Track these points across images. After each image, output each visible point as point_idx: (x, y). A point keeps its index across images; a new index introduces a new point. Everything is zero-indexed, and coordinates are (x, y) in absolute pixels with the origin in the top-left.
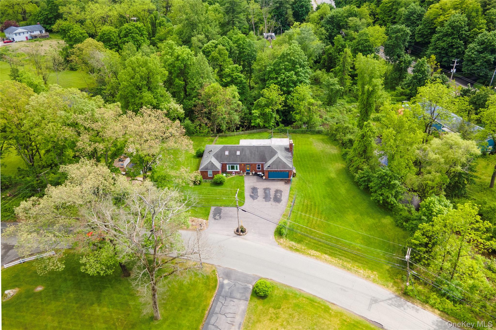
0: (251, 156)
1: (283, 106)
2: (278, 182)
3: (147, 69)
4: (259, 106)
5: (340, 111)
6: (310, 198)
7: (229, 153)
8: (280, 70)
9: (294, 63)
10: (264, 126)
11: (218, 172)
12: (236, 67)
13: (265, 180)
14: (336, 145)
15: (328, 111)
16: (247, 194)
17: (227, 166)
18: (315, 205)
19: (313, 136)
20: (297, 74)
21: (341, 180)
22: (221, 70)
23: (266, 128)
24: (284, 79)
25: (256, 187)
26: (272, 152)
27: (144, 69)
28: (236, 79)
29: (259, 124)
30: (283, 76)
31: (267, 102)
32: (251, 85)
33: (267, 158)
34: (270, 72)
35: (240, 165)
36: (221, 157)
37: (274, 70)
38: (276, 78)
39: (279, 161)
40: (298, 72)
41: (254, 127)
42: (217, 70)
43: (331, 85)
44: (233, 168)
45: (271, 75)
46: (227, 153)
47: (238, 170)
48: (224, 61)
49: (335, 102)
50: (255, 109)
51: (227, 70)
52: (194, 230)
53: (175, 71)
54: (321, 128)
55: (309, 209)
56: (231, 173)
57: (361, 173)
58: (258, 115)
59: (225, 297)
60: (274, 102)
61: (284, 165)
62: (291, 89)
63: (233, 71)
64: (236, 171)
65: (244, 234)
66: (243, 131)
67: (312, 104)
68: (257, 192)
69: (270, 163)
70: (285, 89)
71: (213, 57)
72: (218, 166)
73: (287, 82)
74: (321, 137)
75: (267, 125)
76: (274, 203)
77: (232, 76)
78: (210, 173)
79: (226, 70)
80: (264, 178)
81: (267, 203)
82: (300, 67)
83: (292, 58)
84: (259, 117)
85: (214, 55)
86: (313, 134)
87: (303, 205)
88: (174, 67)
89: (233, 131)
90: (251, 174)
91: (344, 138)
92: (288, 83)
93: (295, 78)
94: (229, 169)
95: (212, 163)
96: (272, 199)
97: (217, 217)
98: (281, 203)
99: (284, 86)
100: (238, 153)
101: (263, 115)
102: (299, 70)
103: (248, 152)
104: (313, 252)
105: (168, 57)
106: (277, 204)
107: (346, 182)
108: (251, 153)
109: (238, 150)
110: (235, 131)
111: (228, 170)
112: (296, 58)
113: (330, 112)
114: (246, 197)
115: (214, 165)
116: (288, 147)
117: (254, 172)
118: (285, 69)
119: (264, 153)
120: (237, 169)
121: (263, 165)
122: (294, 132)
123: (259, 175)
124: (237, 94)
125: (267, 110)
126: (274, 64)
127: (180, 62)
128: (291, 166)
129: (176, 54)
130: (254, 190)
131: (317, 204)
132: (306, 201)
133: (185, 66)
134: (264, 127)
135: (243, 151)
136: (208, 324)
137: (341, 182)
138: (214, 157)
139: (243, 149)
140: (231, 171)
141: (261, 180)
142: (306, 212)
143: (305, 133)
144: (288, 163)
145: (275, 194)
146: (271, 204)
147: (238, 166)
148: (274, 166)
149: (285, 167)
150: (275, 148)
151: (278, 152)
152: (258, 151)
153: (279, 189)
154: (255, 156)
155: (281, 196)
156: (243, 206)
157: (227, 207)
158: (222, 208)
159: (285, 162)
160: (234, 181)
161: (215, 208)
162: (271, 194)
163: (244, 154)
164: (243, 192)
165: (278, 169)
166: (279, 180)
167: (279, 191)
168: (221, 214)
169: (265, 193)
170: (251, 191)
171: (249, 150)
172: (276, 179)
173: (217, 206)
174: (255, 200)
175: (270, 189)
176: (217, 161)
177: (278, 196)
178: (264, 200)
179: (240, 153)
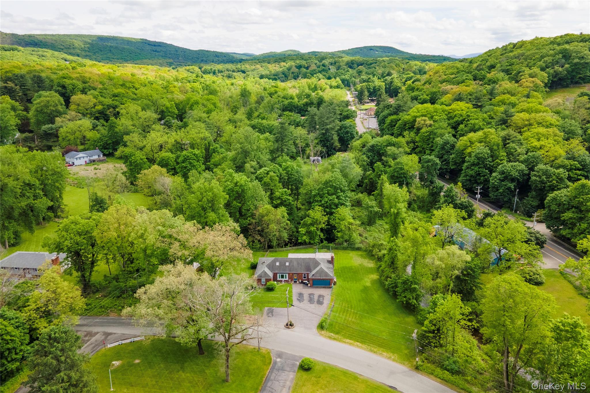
0: (298, 267)
1: (327, 225)
2: (321, 289)
3: (213, 194)
4: (305, 225)
5: (379, 231)
6: (347, 302)
7: (280, 264)
8: (324, 194)
9: (336, 188)
10: (310, 242)
11: (270, 280)
12: (285, 191)
13: (310, 287)
14: (373, 260)
15: (368, 231)
16: (295, 298)
17: (278, 275)
19: (353, 252)
20: (338, 198)
21: (375, 288)
22: (272, 194)
23: (312, 244)
24: (327, 202)
25: (302, 292)
26: (316, 263)
27: (210, 193)
28: (285, 201)
29: (305, 241)
30: (326, 200)
31: (312, 221)
32: (299, 206)
33: (311, 268)
34: (315, 196)
35: (289, 274)
36: (273, 267)
37: (319, 194)
38: (321, 201)
39: (322, 271)
40: (340, 196)
41: (301, 244)
42: (268, 193)
43: (370, 207)
44: (282, 277)
45: (316, 199)
46: (278, 264)
47: (287, 279)
48: (275, 185)
49: (375, 222)
50: (302, 227)
51: (277, 194)
53: (234, 194)
54: (360, 245)
55: (346, 310)
56: (281, 281)
58: (304, 232)
59: (278, 370)
60: (318, 222)
61: (326, 274)
62: (333, 210)
63: (282, 194)
64: (285, 279)
65: (293, 327)
66: (290, 246)
67: (351, 224)
68: (303, 297)
69: (314, 272)
70: (328, 210)
71: (265, 183)
72: (271, 274)
73: (330, 204)
74: (360, 253)
75: (312, 242)
76: (317, 305)
77: (282, 199)
78: (263, 280)
79: (277, 193)
80: (309, 285)
81: (312, 305)
82: (341, 192)
83: (334, 184)
84: (305, 235)
85: (266, 181)
86: (353, 250)
87: (341, 307)
88: (233, 191)
89: (282, 247)
90: (298, 282)
91: (379, 253)
92: (331, 206)
93: (336, 201)
95: (265, 272)
96: (315, 302)
97: (270, 315)
98: (323, 305)
99: (327, 208)
100: (287, 264)
101: (309, 233)
102: (340, 194)
103: (295, 263)
104: (348, 340)
105: (229, 183)
106: (320, 305)
108: (298, 264)
109: (287, 262)
110: (284, 247)
111: (278, 279)
112: (337, 184)
113: (369, 231)
114: (294, 300)
115: (267, 273)
116: (330, 260)
117: (300, 281)
118: (328, 193)
119: (309, 264)
121: (308, 274)
122: (336, 249)
123: (304, 283)
124: (286, 215)
125: (312, 229)
126: (318, 189)
127: (238, 187)
128: (332, 275)
129: (235, 181)
130: (301, 295)
131: (353, 306)
132: (344, 304)
133: (243, 191)
134: (310, 243)
135: (291, 262)
136: (266, 386)
138: (267, 267)
139: (291, 260)
140: (281, 279)
141: (307, 287)
142: (344, 312)
143: (346, 249)
144: (330, 273)
145: (318, 298)
146: (315, 306)
147: (287, 275)
148: (318, 275)
149: (326, 276)
150: (319, 260)
151: (321, 263)
152: (304, 263)
153: (321, 294)
154: (301, 266)
155: (324, 300)
156: (292, 307)
157: (278, 308)
158: (274, 308)
159: (327, 272)
160: (284, 288)
161: (268, 308)
162: (315, 298)
163: (292, 265)
164: (291, 296)
165: (320, 277)
166: (322, 287)
167: (321, 296)
168: (273, 313)
169: (310, 297)
170: (298, 296)
171: (297, 262)
172: (319, 287)
173: (270, 307)
174: (301, 303)
175: (314, 294)
176: (269, 271)
177: (321, 300)
178: (309, 302)
179: (289, 264)
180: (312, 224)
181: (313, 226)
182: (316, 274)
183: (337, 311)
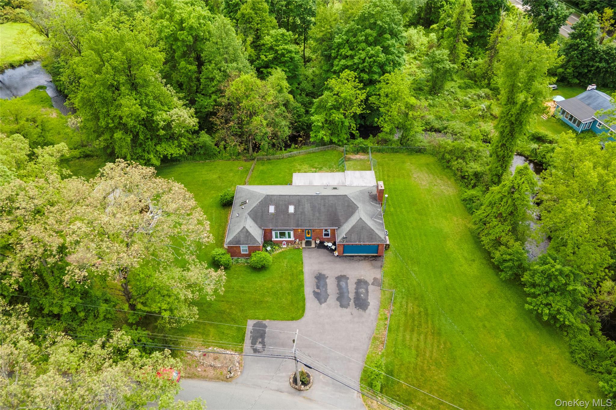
0: (314, 215)
1: (364, 109)
2: (361, 263)
3: (124, 53)
4: (322, 107)
5: (450, 105)
6: (416, 299)
7: (276, 209)
8: (358, 42)
9: (382, 32)
11: (257, 249)
12: (283, 35)
13: (338, 259)
14: (449, 178)
16: (308, 290)
17: (274, 233)
18: (427, 314)
19: (411, 157)
20: (386, 50)
21: (466, 254)
22: (258, 37)
23: (335, 143)
24: (364, 61)
25: (324, 272)
26: (348, 206)
27: (119, 54)
28: (283, 55)
29: (322, 138)
30: (363, 55)
31: (337, 101)
32: (307, 55)
33: (340, 218)
34: (340, 46)
35: (296, 231)
36: (262, 216)
37: (347, 41)
38: (352, 57)
39: (361, 227)
40: (389, 46)
41: (314, 144)
42: (250, 39)
43: (438, 62)
44: (282, 234)
45: (343, 51)
46: (272, 209)
48: (262, 21)
49: (441, 88)
50: (316, 113)
51: (267, 40)
52: (218, 379)
53: (178, 47)
55: (416, 323)
56: (279, 244)
58: (320, 124)
60: (347, 102)
61: (371, 234)
62: (376, 77)
63: (277, 40)
65: (307, 387)
67: (412, 107)
68: (326, 284)
69: (346, 228)
70: (365, 76)
71: (243, 15)
72: (257, 234)
73: (369, 65)
74: (423, 159)
76: (355, 311)
77: (276, 51)
78: (244, 249)
79: (267, 38)
81: (345, 310)
82: (392, 38)
83: (379, 22)
84: (323, 127)
85: (245, 11)
86: (411, 154)
87: (406, 314)
88: (176, 40)
90: (313, 245)
91: (465, 168)
92: (371, 67)
93: (382, 57)
94: (276, 237)
95: (247, 231)
96: (352, 303)
97: (259, 346)
98: (367, 311)
99: (363, 71)
100: (291, 209)
101: (329, 123)
102: (390, 42)
103: (307, 207)
105: (165, 23)
106: (361, 312)
107: (474, 260)
108: (313, 208)
109: (292, 202)
111: (274, 239)
112: (386, 22)
113: (434, 106)
114: (307, 296)
115: (250, 234)
116: (375, 192)
117: (318, 242)
118: (366, 41)
119: (336, 209)
120: (289, 237)
121: (333, 231)
122: (379, 151)
123: (327, 247)
124: (285, 84)
125: (337, 116)
126: (348, 31)
127: (185, 33)
128: (382, 236)
129: (177, 18)
130: (320, 278)
131: (430, 311)
132: (410, 305)
133: (196, 38)
134: (331, 143)
135: (299, 205)
137: (466, 259)
138: (250, 216)
139: (298, 200)
140: (279, 239)
141: (330, 258)
142: (412, 330)
144: (378, 229)
145: (357, 289)
146: (352, 314)
147: (292, 233)
148: (354, 237)
149: (372, 238)
150: (353, 198)
151: (358, 206)
152: (324, 205)
153: (362, 278)
154: (320, 214)
155: (368, 295)
156: (303, 320)
157: (276, 322)
158: (266, 322)
159: (372, 228)
160: (286, 261)
161: (255, 322)
162: (349, 290)
163: (301, 210)
164: (302, 286)
165: (360, 242)
166: (362, 258)
167: (362, 283)
168: (265, 339)
169: (339, 286)
170: (315, 284)
171: (310, 203)
172: (356, 256)
173: (258, 318)
174: (323, 305)
175: (348, 278)
176: (256, 225)
177: (362, 295)
178: (338, 303)
179: (295, 209)
180: (336, 108)
181: (338, 110)
182: (351, 235)
183: (399, 327)
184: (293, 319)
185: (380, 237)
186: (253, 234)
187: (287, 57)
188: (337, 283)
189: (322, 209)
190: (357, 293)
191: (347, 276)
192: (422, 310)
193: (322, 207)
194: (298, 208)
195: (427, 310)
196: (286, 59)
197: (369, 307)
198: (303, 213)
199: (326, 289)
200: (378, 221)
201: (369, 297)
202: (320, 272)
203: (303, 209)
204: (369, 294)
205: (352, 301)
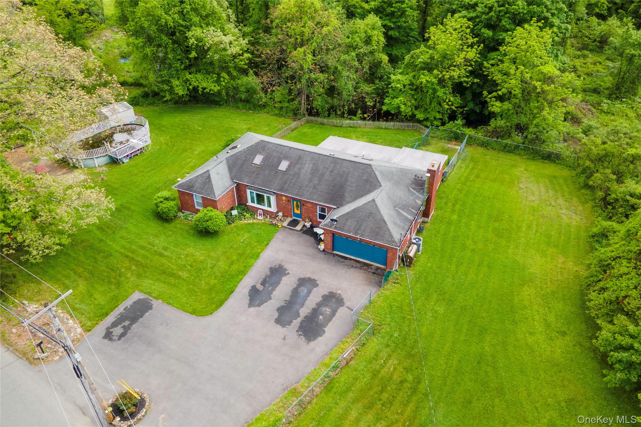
0: (311, 180)
2: (352, 271)
4: (411, 66)
6: (410, 356)
7: (264, 160)
10: (413, 116)
11: (213, 203)
15: (602, 111)
16: (248, 282)
17: (249, 192)
18: (414, 390)
19: (530, 163)
21: (551, 318)
26: (367, 181)
29: (399, 109)
31: (433, 58)
33: (346, 195)
35: (278, 197)
36: (242, 166)
39: (368, 212)
44: (260, 199)
46: (258, 159)
47: (273, 209)
54: (559, 147)
55: (385, 395)
56: (253, 211)
57: (624, 332)
58: (401, 87)
60: (446, 62)
61: (380, 227)
62: (504, 35)
64: (266, 208)
66: (364, 119)
68: (279, 283)
69: (343, 210)
72: (222, 185)
73: (497, 17)
75: (420, 116)
76: (293, 336)
78: (198, 199)
80: (322, 246)
81: (279, 328)
84: (403, 92)
86: (533, 159)
87: (375, 374)
89: (342, 116)
90: (299, 227)
91: (615, 186)
92: (499, 19)
93: (521, 6)
94: (253, 201)
95: (209, 177)
96: (297, 322)
97: (117, 331)
98: (313, 344)
100: (284, 166)
101: (414, 88)
103: (307, 168)
106: (302, 340)
107: (564, 334)
108: (315, 171)
109: (286, 158)
110: (346, 115)
111: (248, 202)
113: (607, 113)
114: (237, 290)
117: (307, 225)
119: (346, 180)
120: (270, 206)
121: (330, 210)
123: (316, 235)
128: (397, 235)
130: (276, 272)
131: (422, 387)
132: (393, 361)
134: (412, 118)
135: (297, 163)
137: (548, 325)
138: (227, 162)
139: (300, 157)
140: (256, 205)
141: (311, 251)
142: (370, 407)
143: (510, 152)
144: (395, 224)
145: (319, 305)
146: (284, 339)
147: (273, 199)
148: (351, 224)
149: (377, 234)
150: (381, 172)
151: (382, 184)
152: (332, 172)
153: (339, 292)
154: (319, 181)
155: (330, 320)
156: (209, 318)
157: (169, 308)
158: (155, 303)
159: (386, 218)
160: (247, 235)
161: (142, 297)
162: (307, 302)
163: (296, 170)
164: (243, 273)
165: (356, 233)
166: (358, 265)
167: (334, 300)
168: (134, 326)
169: (295, 292)
170: (264, 277)
171: (314, 164)
172: (351, 259)
173: (150, 294)
174: (252, 309)
175: (317, 285)
176: (228, 175)
177: (321, 317)
178: (276, 315)
179: (289, 166)
180: (428, 67)
181: (430, 70)
182: (347, 220)
183: (348, 390)
184: (194, 312)
185: (391, 236)
186: (213, 183)
187: (395, 7)
188: (295, 286)
189: (327, 176)
190: (315, 312)
191: (318, 282)
192: (410, 378)
193: (328, 173)
194: (294, 166)
195: (419, 382)
196: (392, 9)
197: (320, 339)
198: (298, 174)
199: (273, 290)
200: (405, 214)
201: (330, 324)
202: (283, 264)
203: (300, 169)
204: (334, 319)
205: (299, 320)
